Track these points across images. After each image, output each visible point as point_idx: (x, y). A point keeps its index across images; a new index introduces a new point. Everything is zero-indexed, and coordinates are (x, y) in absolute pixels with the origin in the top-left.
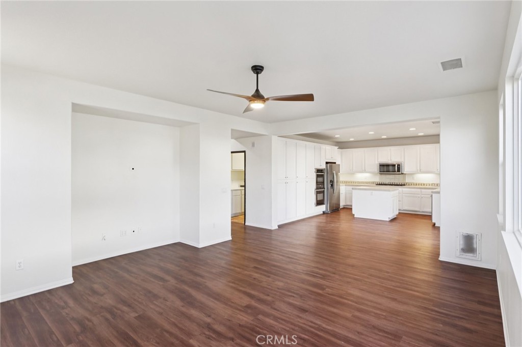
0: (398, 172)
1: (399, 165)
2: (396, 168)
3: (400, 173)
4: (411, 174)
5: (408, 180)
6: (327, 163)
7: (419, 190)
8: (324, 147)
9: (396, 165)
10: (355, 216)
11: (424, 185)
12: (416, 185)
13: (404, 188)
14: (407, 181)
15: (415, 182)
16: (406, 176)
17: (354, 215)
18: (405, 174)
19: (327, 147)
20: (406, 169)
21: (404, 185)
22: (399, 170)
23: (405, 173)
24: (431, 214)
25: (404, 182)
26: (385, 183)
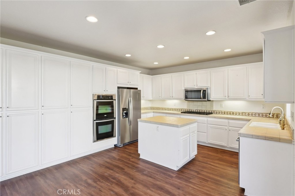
0: (203, 98)
1: (205, 91)
2: (202, 94)
3: (206, 99)
4: (220, 101)
5: (215, 107)
6: (119, 88)
7: (226, 121)
8: (116, 69)
9: (202, 91)
10: (141, 157)
11: (233, 113)
12: (225, 113)
13: (210, 117)
14: (214, 109)
15: (223, 110)
16: (214, 102)
17: (139, 155)
18: (213, 101)
19: (119, 70)
20: (213, 95)
21: (211, 113)
22: (204, 97)
23: (211, 99)
24: (237, 151)
25: (212, 110)
26: (192, 110)
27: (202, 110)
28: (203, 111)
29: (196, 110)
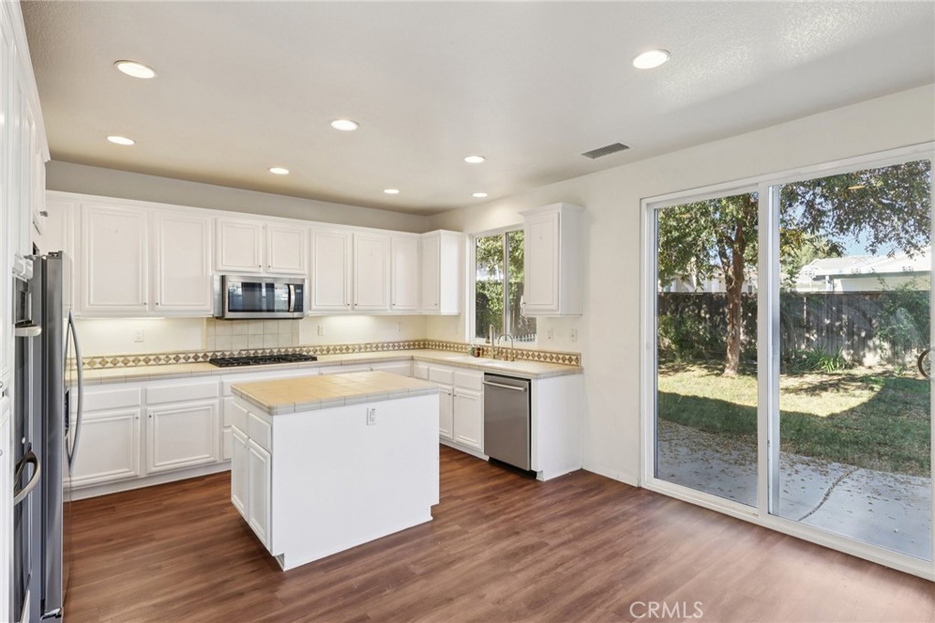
0: (295, 311)
1: (301, 287)
4: (316, 319)
5: (305, 336)
14: (302, 342)
16: (301, 322)
20: (315, 300)
22: (298, 307)
25: (294, 345)
26: (227, 353)
27: (264, 349)
28: (268, 351)
29: (244, 352)
